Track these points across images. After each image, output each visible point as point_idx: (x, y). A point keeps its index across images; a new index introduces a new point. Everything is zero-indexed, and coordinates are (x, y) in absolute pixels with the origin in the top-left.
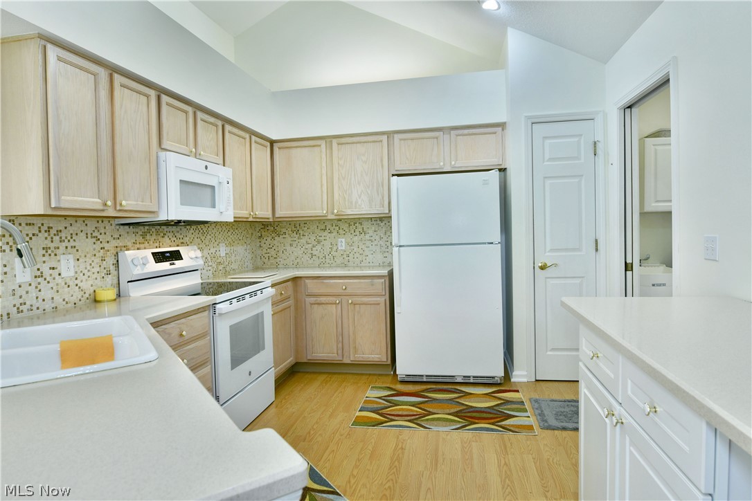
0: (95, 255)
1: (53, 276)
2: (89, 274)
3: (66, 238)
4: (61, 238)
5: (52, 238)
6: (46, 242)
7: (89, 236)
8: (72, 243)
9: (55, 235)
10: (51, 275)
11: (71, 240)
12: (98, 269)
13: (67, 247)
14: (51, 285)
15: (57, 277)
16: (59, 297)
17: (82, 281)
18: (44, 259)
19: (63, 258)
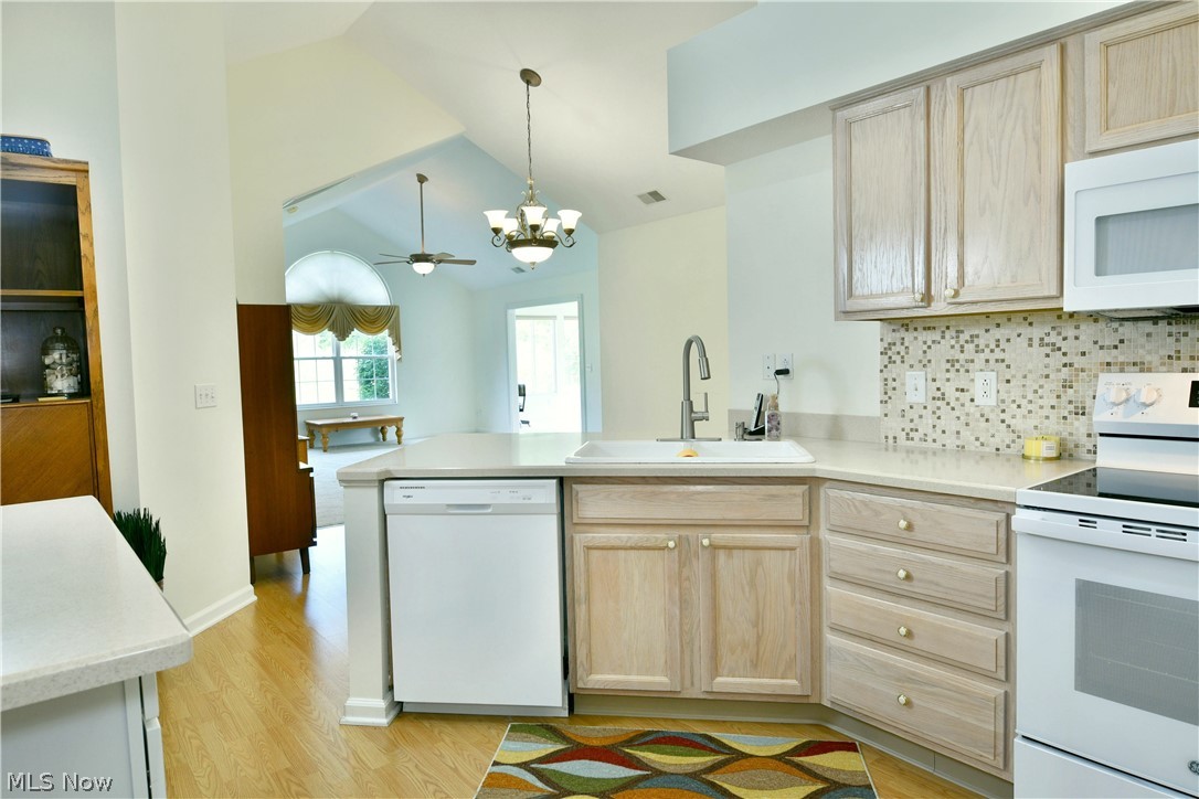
0: (1047, 376)
1: (962, 401)
2: (1030, 407)
3: (987, 346)
4: (977, 346)
5: (962, 347)
6: (952, 351)
7: (1036, 342)
8: (998, 354)
9: (967, 342)
10: (957, 399)
11: (997, 350)
12: (1054, 402)
13: (987, 361)
14: (957, 413)
15: (968, 403)
16: (968, 433)
17: (1014, 417)
18: (948, 375)
19: (979, 377)
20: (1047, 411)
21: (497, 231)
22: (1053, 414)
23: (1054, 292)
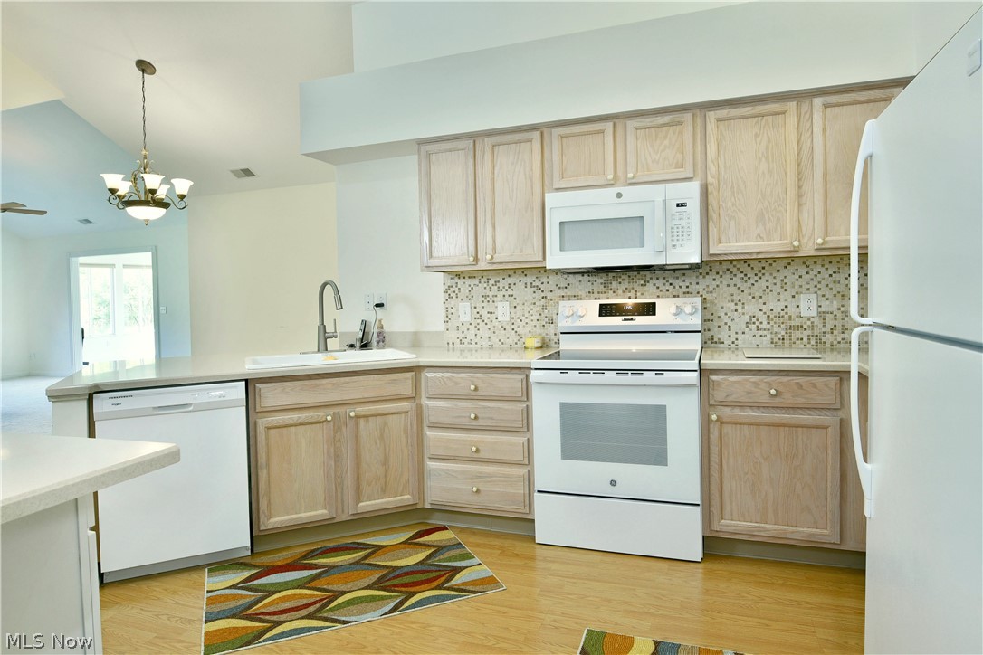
0: (535, 304)
1: (491, 319)
2: (527, 321)
3: (504, 287)
4: (499, 287)
5: (490, 288)
6: (485, 291)
7: (529, 285)
8: (510, 292)
9: (493, 285)
10: (489, 318)
11: (509, 290)
12: (538, 317)
13: (504, 296)
14: (488, 326)
15: (494, 320)
17: (518, 327)
18: (483, 304)
19: (500, 305)
20: (535, 323)
21: (113, 191)
22: (538, 324)
23: (541, 259)
